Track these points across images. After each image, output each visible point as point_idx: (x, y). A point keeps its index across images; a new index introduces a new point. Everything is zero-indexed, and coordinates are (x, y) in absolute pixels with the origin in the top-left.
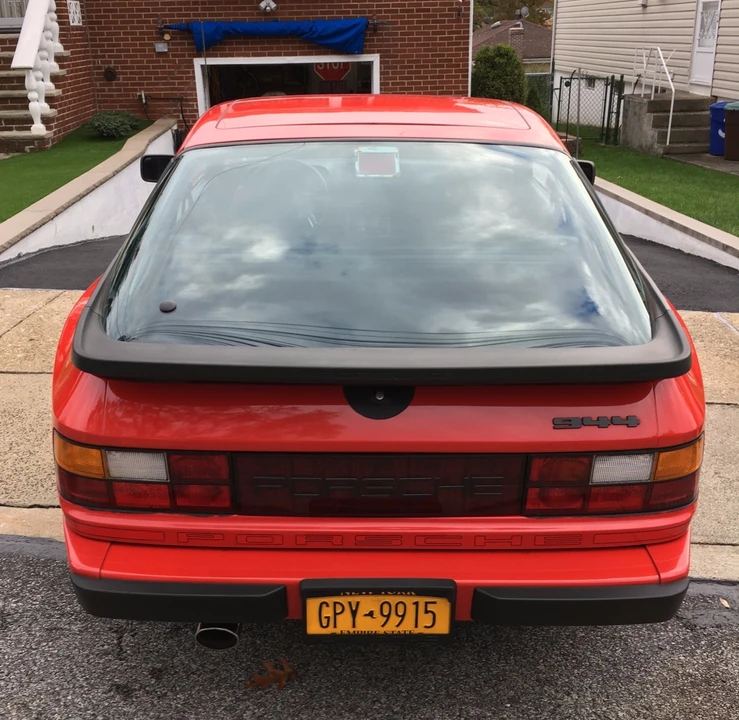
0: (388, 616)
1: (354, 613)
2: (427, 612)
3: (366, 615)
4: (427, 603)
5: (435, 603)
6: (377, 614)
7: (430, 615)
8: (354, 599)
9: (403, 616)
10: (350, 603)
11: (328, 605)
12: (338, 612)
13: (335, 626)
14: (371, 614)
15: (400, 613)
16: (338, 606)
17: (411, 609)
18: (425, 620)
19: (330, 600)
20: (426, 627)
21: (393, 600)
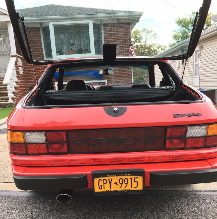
0: (122, 184)
1: (110, 183)
2: (135, 181)
3: (114, 184)
4: (135, 178)
5: (138, 178)
6: (118, 183)
7: (136, 183)
8: (110, 178)
9: (127, 184)
10: (109, 179)
11: (101, 181)
12: (105, 183)
13: (104, 189)
14: (116, 183)
15: (126, 182)
16: (105, 181)
17: (130, 181)
18: (135, 184)
19: (102, 179)
20: (135, 187)
21: (123, 177)
